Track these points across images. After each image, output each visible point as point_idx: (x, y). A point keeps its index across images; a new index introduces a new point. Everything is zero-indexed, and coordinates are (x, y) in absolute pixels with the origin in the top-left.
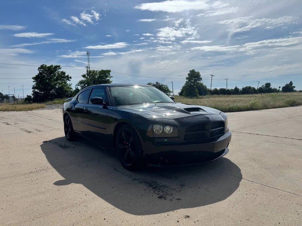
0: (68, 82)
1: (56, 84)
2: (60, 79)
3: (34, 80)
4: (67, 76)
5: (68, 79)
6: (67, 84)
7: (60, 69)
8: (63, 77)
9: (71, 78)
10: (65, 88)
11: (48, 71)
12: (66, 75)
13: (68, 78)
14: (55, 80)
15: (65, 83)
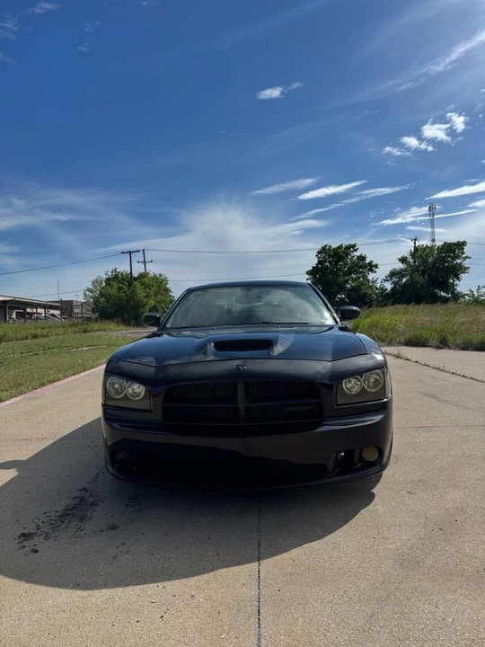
0: (371, 276)
1: (347, 281)
2: (356, 271)
3: (308, 277)
4: (370, 264)
5: (371, 270)
6: (368, 281)
7: (355, 250)
8: (361, 267)
9: (376, 266)
10: (363, 288)
11: (333, 256)
12: (367, 261)
13: (372, 267)
14: (345, 275)
15: (365, 277)
